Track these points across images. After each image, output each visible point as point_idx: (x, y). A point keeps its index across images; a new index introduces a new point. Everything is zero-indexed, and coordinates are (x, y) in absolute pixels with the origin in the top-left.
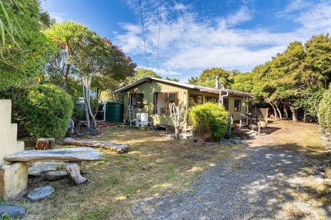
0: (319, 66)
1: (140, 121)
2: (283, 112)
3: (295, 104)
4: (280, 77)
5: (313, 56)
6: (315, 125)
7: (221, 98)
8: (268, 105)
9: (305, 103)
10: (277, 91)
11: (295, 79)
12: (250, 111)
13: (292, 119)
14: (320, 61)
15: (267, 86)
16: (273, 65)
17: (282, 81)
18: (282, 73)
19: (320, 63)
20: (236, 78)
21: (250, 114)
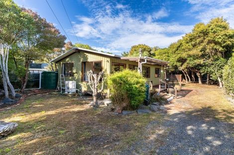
0: (220, 40)
1: (68, 88)
2: (191, 77)
3: (201, 71)
4: (190, 50)
5: (214, 32)
6: (216, 87)
7: (140, 65)
8: (180, 72)
9: (209, 69)
10: (188, 61)
11: (201, 51)
12: (168, 77)
13: (198, 83)
14: (220, 36)
15: (180, 58)
16: (184, 42)
17: (191, 53)
18: (191, 47)
19: (220, 38)
20: (157, 53)
21: (167, 79)
